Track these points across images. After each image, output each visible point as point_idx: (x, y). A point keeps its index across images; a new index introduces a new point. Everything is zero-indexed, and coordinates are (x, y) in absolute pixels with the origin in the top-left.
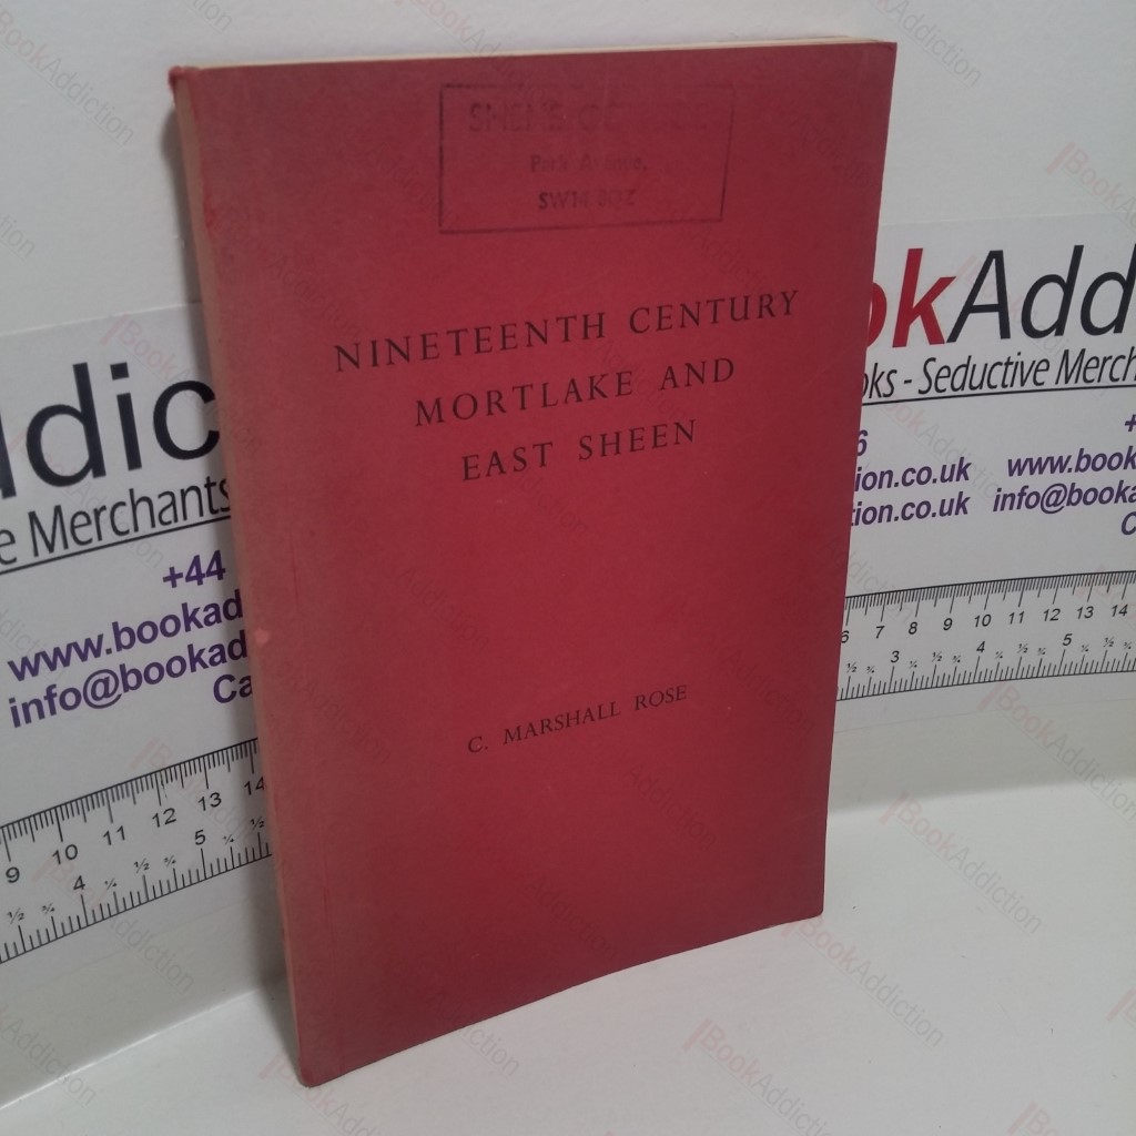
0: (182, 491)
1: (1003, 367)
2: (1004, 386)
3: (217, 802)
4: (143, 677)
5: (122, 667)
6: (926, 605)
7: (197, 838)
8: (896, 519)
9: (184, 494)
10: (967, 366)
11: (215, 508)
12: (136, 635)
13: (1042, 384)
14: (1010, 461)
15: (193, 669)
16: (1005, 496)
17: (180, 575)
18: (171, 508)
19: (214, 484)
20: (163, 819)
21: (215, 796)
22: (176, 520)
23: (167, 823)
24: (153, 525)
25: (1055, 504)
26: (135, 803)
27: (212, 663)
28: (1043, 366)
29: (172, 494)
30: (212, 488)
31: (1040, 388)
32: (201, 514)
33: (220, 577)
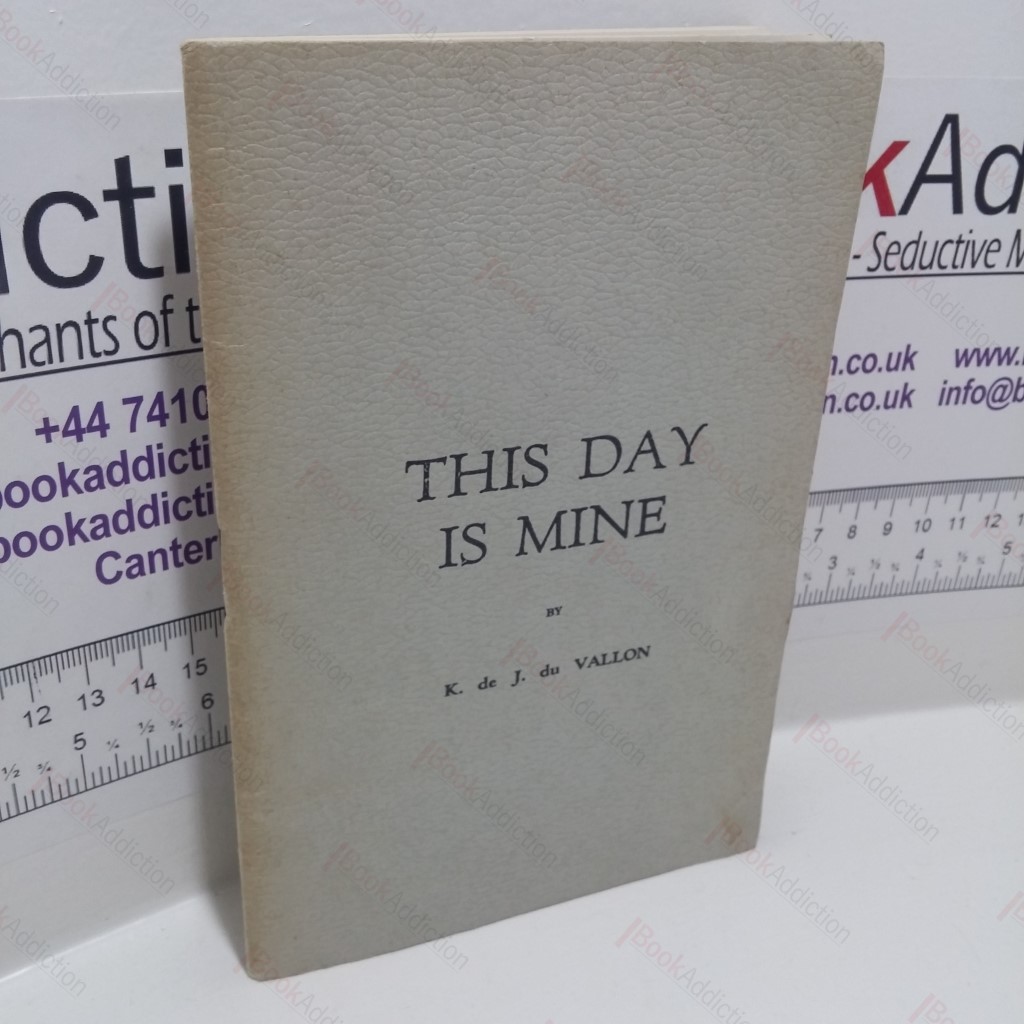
0: (58, 325)
1: (954, 245)
2: (954, 267)
3: (99, 701)
4: (12, 548)
6: (867, 506)
7: (76, 741)
8: (839, 410)
9: (60, 329)
10: (917, 242)
11: (98, 349)
12: (4, 497)
13: (993, 266)
14: (957, 351)
15: (72, 542)
16: (951, 390)
17: (56, 428)
18: (45, 346)
19: (96, 321)
20: (36, 717)
21: (97, 694)
22: (51, 361)
23: (41, 723)
24: (23, 365)
25: (1001, 400)
26: (2, 698)
27: (95, 536)
28: (995, 246)
29: (45, 329)
30: (94, 326)
31: (990, 271)
32: (81, 356)
33: (104, 435)
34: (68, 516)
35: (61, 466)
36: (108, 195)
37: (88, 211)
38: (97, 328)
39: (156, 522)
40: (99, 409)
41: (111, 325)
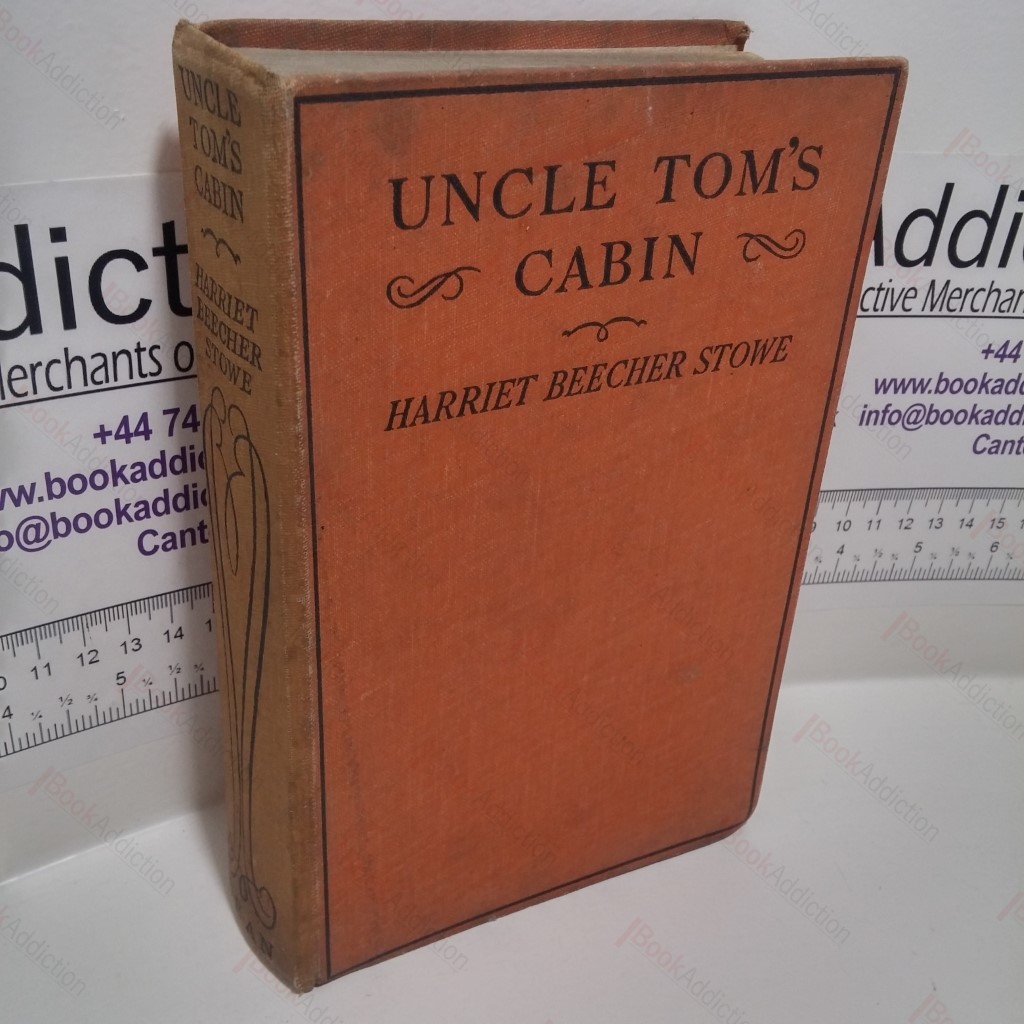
0: (114, 353)
1: (876, 292)
2: (875, 310)
3: (137, 647)
4: (72, 525)
5: (53, 515)
7: (118, 678)
9: (115, 356)
11: (144, 371)
12: (67, 486)
13: (910, 310)
14: (877, 381)
15: (119, 522)
16: (870, 413)
17: (110, 433)
18: (103, 369)
19: (144, 349)
20: (87, 658)
21: (136, 641)
22: (107, 381)
23: (91, 663)
24: (86, 384)
25: (915, 422)
26: (61, 642)
27: (138, 517)
28: (912, 293)
29: (104, 356)
30: (142, 353)
31: (907, 313)
32: (131, 377)
33: (147, 438)
34: (117, 501)
35: (113, 462)
36: (156, 252)
37: (140, 264)
38: (145, 355)
39: (187, 507)
40: (144, 418)
41: (155, 353)
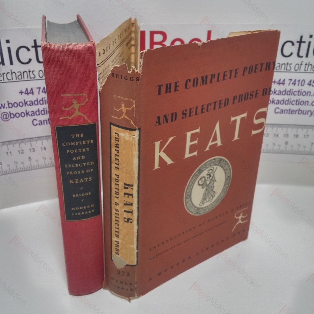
35: (24, 100)
36: (32, 47)
37: (28, 50)
38: (31, 73)
39: (44, 114)
40: (32, 89)
41: (34, 72)
